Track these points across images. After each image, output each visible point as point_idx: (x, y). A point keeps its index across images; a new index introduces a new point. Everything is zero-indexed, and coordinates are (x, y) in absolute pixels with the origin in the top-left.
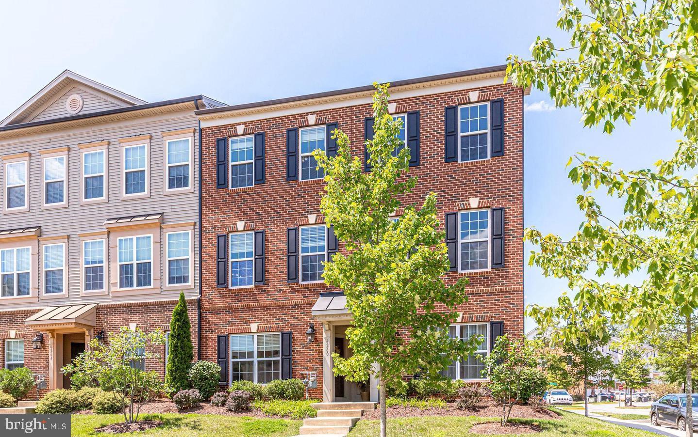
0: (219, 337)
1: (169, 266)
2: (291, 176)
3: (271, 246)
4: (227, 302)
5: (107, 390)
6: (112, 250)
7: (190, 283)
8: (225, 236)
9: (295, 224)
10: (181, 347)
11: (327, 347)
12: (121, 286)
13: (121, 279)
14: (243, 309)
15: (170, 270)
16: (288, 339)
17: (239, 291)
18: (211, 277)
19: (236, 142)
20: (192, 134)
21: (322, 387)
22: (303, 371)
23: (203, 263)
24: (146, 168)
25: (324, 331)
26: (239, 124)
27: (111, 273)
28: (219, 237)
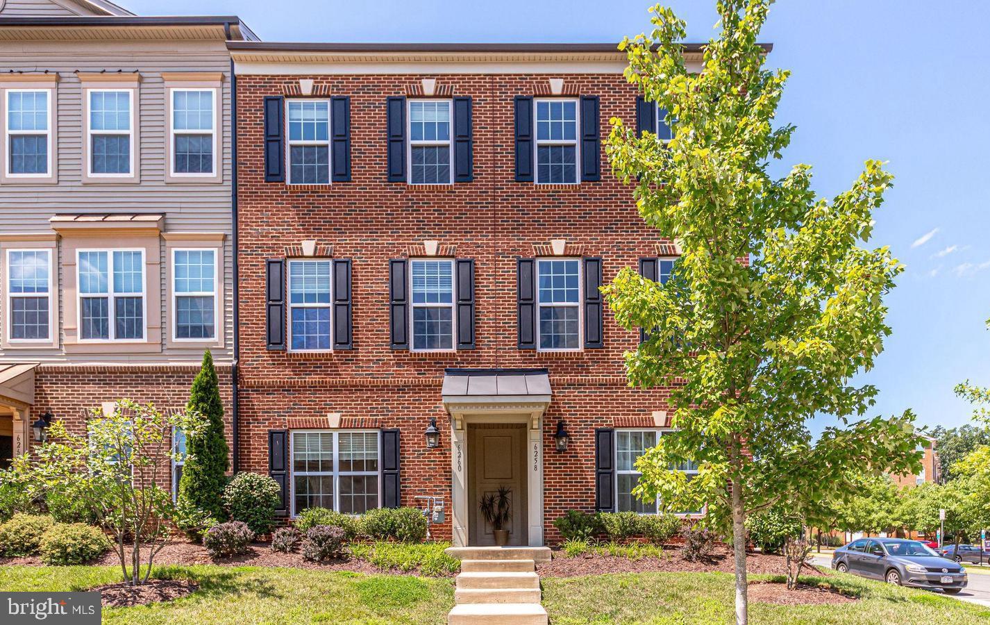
0: (271, 433)
1: (178, 306)
2: (395, 174)
3: (361, 287)
4: (285, 375)
5: (65, 519)
6: (64, 270)
7: (217, 338)
8: (281, 262)
9: (403, 254)
10: (209, 448)
11: (459, 457)
12: (84, 336)
13: (84, 323)
14: (314, 388)
15: (178, 314)
16: (392, 441)
17: (307, 357)
18: (256, 331)
19: (297, 107)
20: (219, 84)
21: (451, 522)
22: (419, 494)
23: (242, 305)
24: (131, 132)
25: (452, 430)
26: (305, 77)
27: (64, 310)
28: (269, 263)
